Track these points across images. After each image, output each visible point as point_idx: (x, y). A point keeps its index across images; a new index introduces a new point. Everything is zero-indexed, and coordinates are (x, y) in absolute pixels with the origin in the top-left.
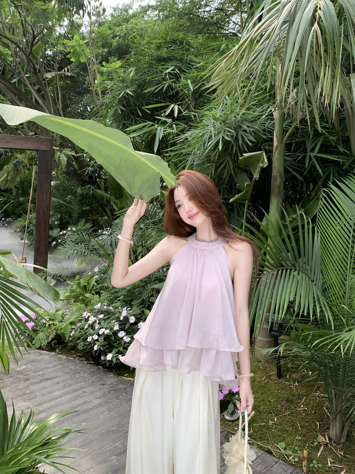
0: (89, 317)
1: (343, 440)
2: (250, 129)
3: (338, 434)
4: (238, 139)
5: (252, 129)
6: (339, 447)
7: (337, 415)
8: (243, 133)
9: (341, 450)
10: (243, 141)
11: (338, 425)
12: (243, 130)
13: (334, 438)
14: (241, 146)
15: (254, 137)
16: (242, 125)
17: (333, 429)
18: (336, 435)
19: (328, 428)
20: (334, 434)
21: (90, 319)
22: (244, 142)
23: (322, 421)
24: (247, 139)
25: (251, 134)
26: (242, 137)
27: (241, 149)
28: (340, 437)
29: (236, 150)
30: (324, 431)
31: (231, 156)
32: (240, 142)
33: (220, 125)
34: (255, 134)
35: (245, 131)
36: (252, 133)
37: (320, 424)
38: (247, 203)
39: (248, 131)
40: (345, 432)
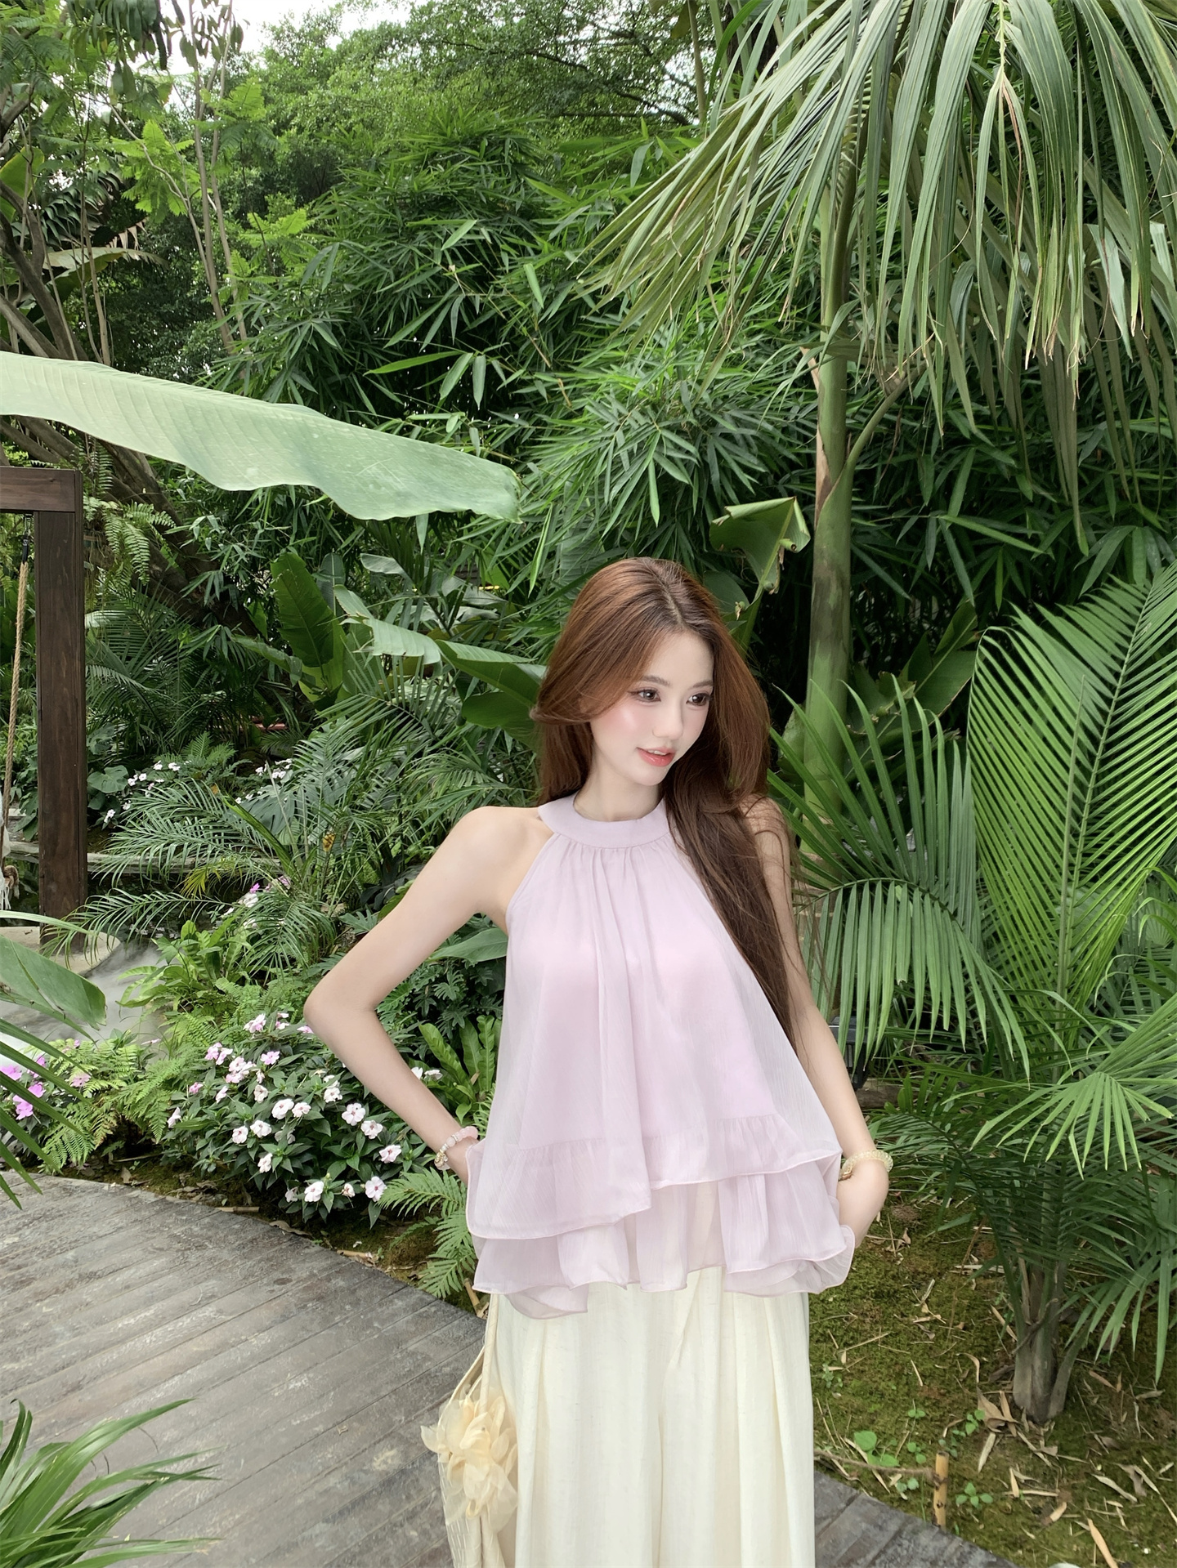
0: (227, 1061)
1: (1054, 1410)
2: (744, 431)
3: (1040, 1392)
4: (706, 466)
5: (753, 432)
6: (1042, 1431)
7: (1035, 1332)
8: (721, 445)
9: (1050, 1439)
11: (1039, 1363)
12: (722, 436)
13: (1027, 1404)
14: (715, 486)
15: (757, 457)
16: (717, 418)
17: (1024, 1376)
18: (1033, 1396)
19: (1008, 1375)
20: (1028, 1392)
21: (232, 1066)
22: (725, 473)
23: (987, 1353)
24: (739, 464)
25: (748, 445)
26: (719, 456)
27: (716, 490)
28: (1047, 1401)
29: (700, 500)
30: (996, 1384)
31: (684, 523)
32: (716, 475)
33: (643, 421)
34: (762, 446)
35: (728, 437)
36: (752, 441)
37: (982, 1364)
39: (738, 437)
40: (1061, 1385)
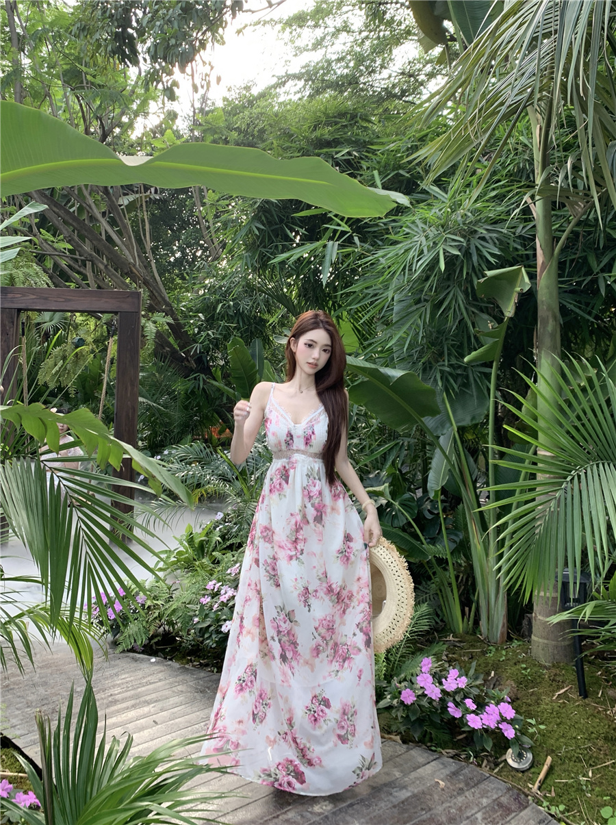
2: (491, 235)
4: (471, 254)
5: (495, 235)
8: (478, 243)
10: (481, 256)
12: (479, 238)
14: (476, 264)
15: (499, 248)
16: (477, 229)
22: (482, 258)
25: (495, 243)
26: (478, 250)
27: (477, 270)
29: (467, 273)
31: (460, 286)
32: (475, 258)
33: (436, 233)
35: (483, 239)
36: (496, 241)
38: (493, 371)
39: (488, 238)
